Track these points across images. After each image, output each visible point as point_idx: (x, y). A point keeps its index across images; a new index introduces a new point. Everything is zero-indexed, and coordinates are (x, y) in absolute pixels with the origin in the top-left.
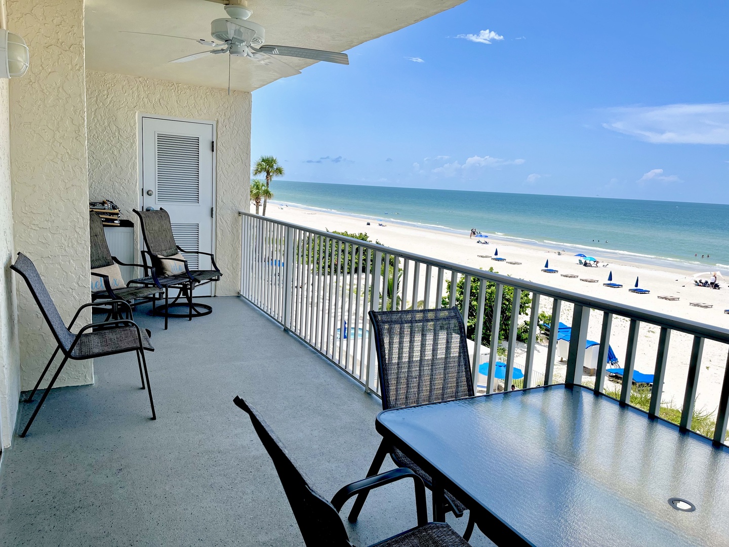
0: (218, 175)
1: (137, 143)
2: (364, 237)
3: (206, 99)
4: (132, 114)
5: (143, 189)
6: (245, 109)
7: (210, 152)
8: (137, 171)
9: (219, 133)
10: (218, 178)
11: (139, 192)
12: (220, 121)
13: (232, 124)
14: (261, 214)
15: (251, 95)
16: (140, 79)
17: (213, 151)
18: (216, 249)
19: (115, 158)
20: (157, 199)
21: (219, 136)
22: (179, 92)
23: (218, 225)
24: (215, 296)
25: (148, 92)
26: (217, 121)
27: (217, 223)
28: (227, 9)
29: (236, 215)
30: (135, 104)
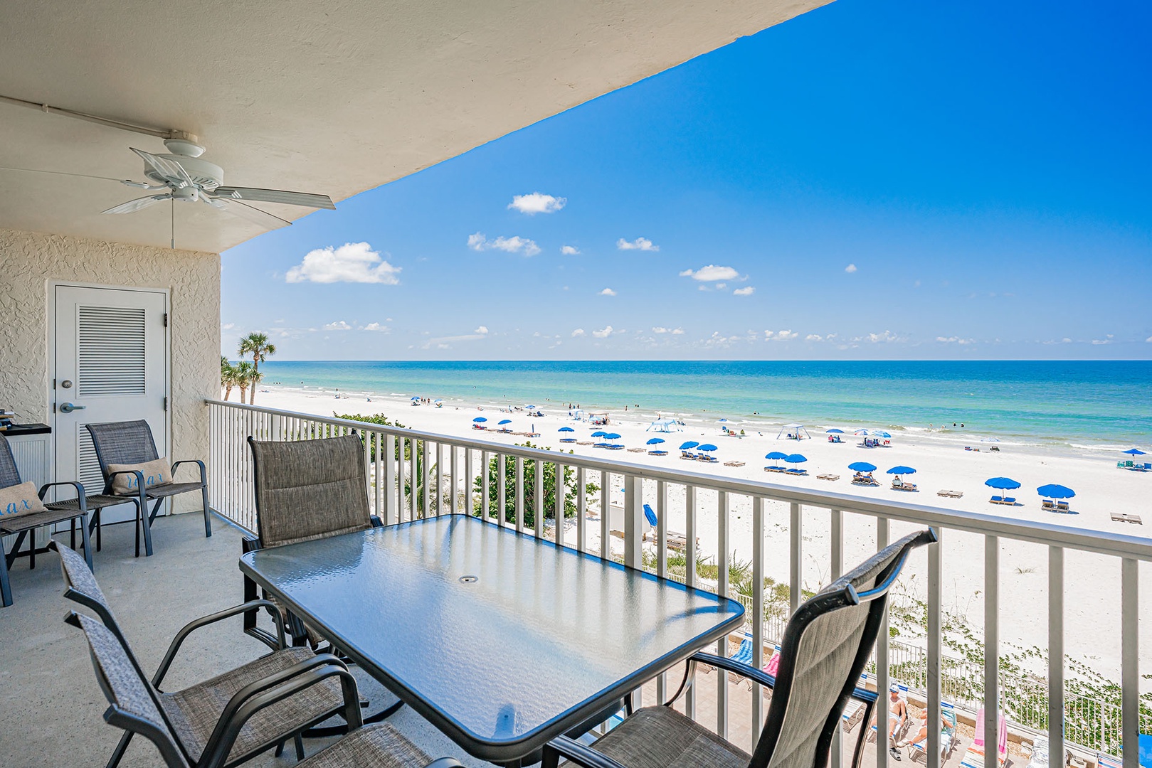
0: (174, 355)
1: (46, 320)
2: (380, 420)
3: (154, 262)
4: (39, 282)
5: (55, 380)
6: (212, 274)
7: (162, 327)
8: (46, 355)
9: (174, 303)
10: (174, 359)
11: (49, 385)
12: (175, 289)
13: (193, 293)
14: (248, 402)
15: (219, 257)
16: (53, 237)
17: (166, 326)
18: (172, 452)
19: (9, 340)
20: (78, 393)
21: (174, 307)
22: (114, 253)
23: (174, 419)
24: (172, 515)
25: (66, 254)
26: (172, 289)
27: (173, 416)
28: (167, 144)
29: (202, 405)
30: (44, 269)
